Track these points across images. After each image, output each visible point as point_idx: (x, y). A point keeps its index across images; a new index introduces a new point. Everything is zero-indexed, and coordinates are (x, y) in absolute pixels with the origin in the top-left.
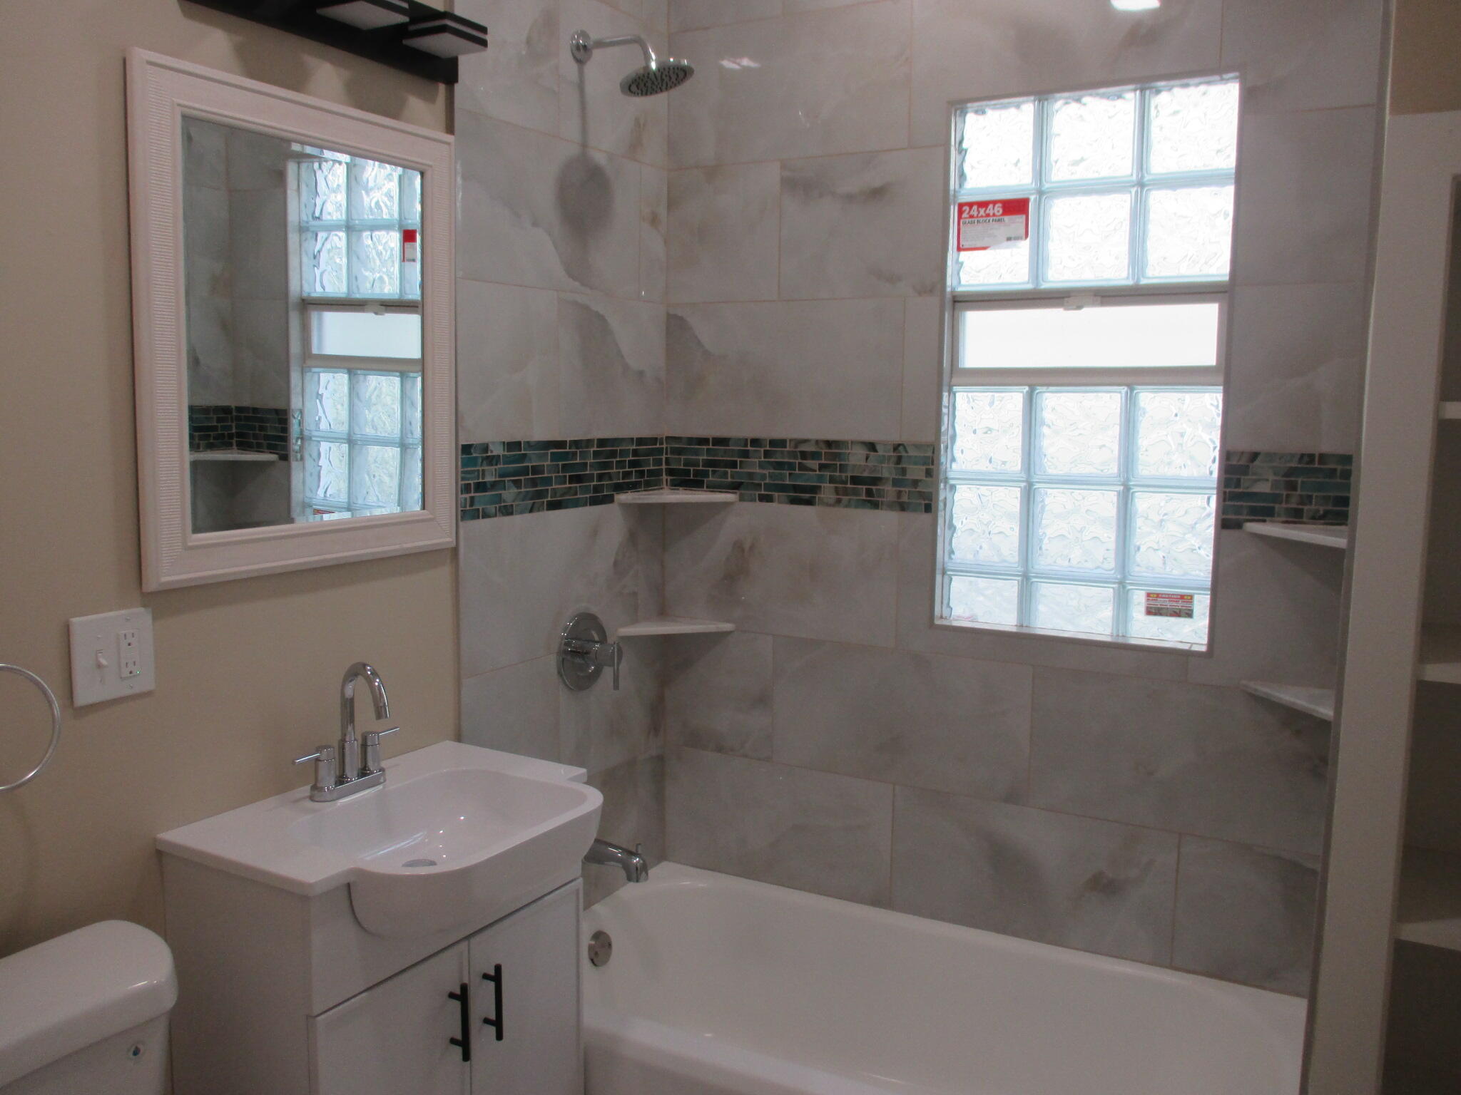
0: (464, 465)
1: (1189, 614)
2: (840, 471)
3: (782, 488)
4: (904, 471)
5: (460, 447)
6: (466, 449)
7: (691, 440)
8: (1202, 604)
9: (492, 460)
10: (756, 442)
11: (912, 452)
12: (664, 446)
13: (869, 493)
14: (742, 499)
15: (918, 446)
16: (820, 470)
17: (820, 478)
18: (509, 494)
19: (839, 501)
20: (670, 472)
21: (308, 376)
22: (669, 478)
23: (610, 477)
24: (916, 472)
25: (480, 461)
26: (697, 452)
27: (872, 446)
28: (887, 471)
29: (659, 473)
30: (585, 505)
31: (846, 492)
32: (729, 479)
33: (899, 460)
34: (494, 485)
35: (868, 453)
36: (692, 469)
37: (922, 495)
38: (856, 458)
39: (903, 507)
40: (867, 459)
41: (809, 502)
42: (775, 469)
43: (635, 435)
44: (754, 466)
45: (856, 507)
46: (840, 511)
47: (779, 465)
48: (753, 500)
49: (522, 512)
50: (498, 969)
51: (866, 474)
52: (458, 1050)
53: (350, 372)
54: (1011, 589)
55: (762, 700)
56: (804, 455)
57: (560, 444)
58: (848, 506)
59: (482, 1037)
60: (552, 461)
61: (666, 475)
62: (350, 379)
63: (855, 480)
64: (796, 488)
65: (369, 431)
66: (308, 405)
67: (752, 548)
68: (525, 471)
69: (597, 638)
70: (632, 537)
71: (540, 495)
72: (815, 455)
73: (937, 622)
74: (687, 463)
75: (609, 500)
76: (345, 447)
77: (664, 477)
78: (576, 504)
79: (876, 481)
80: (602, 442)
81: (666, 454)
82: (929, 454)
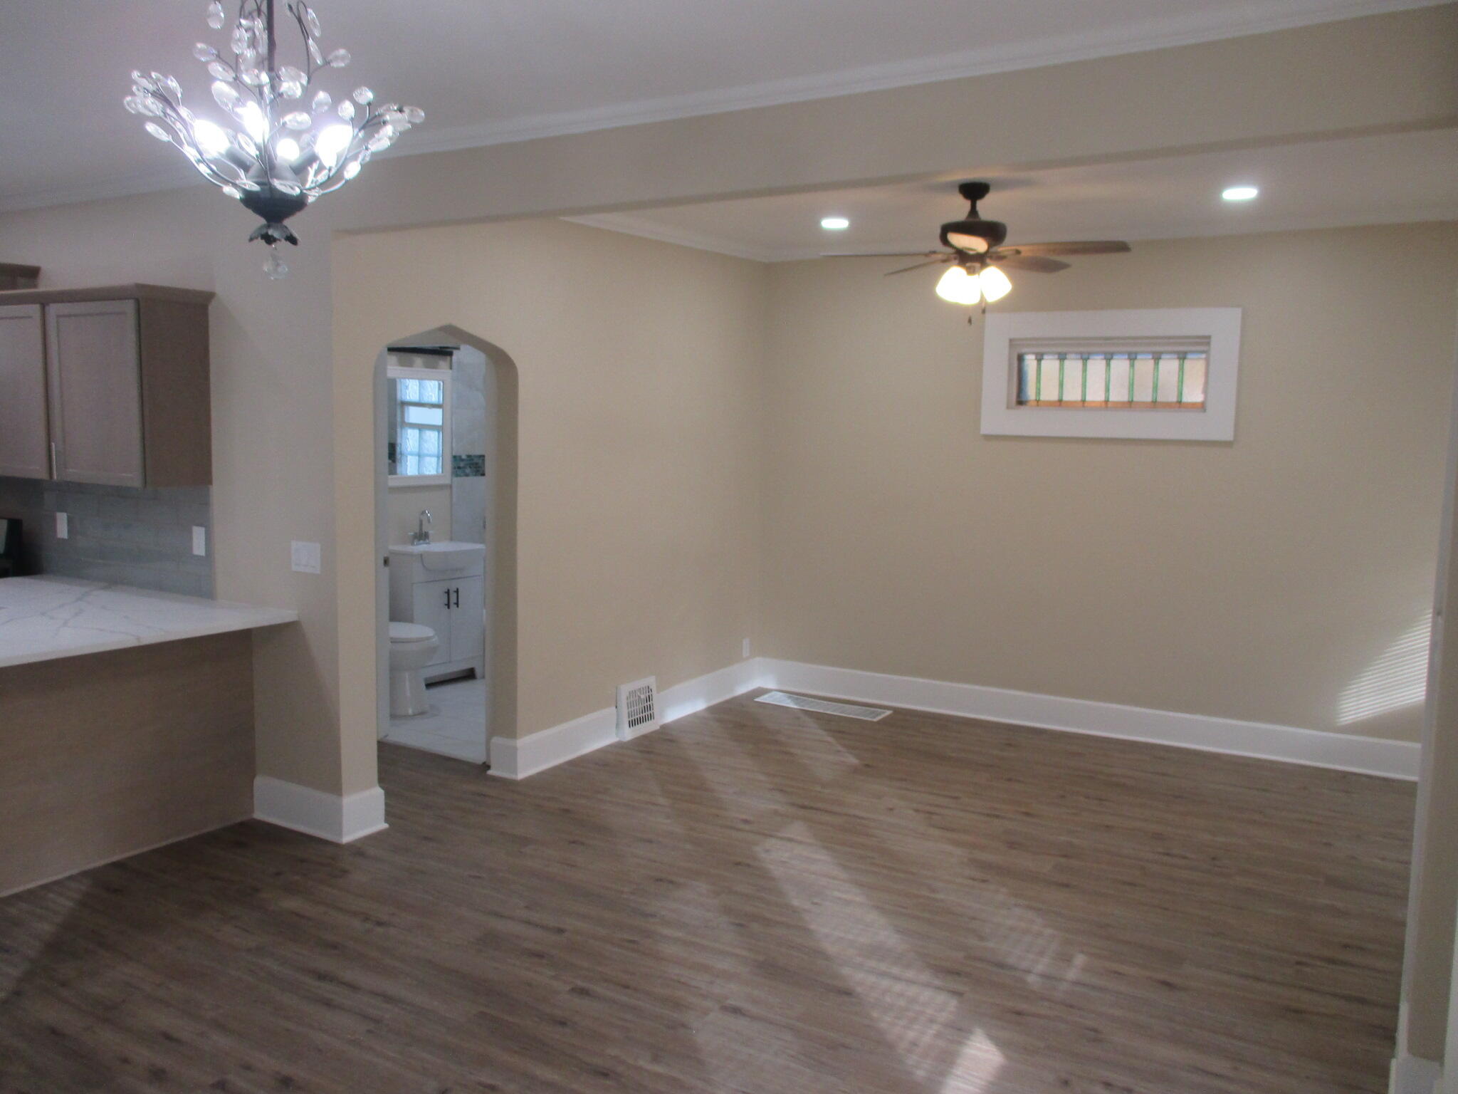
0: (454, 461)
5: (453, 456)
6: (455, 457)
9: (462, 460)
18: (468, 470)
21: (403, 431)
25: (459, 460)
34: (463, 468)
49: (469, 476)
50: (458, 589)
52: (446, 607)
53: (420, 430)
59: (453, 607)
62: (420, 433)
65: (426, 452)
66: (403, 441)
68: (471, 464)
71: (478, 471)
76: (417, 458)
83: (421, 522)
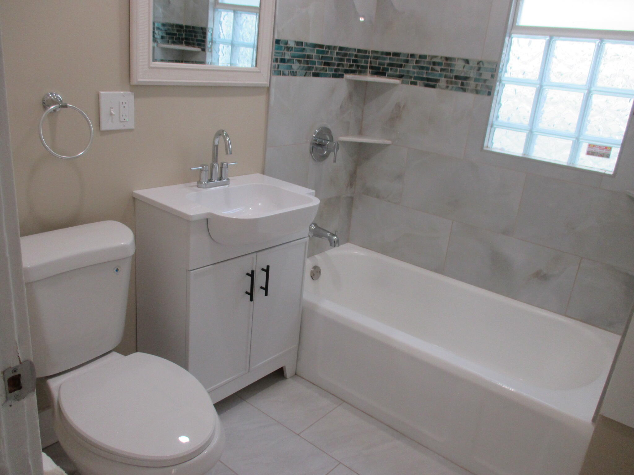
0: (276, 49)
1: (608, 156)
2: (450, 73)
3: (422, 79)
4: (481, 74)
5: (275, 41)
6: (278, 42)
7: (382, 53)
8: (615, 152)
9: (289, 49)
10: (412, 56)
11: (486, 65)
12: (370, 55)
13: (462, 84)
14: (403, 82)
15: (489, 63)
16: (441, 71)
17: (441, 75)
18: (295, 66)
19: (447, 87)
20: (372, 68)
21: (216, 12)
22: (370, 70)
23: (343, 65)
24: (486, 75)
25: (283, 48)
26: (384, 59)
27: (467, 61)
28: (473, 74)
29: (366, 68)
30: (330, 77)
31: (451, 83)
32: (398, 73)
33: (479, 69)
34: (289, 61)
35: (465, 64)
36: (381, 67)
37: (488, 87)
38: (459, 67)
39: (477, 92)
40: (464, 67)
41: (434, 87)
42: (420, 69)
43: (357, 47)
44: (410, 68)
45: (456, 90)
46: (447, 92)
47: (422, 68)
48: (407, 83)
49: (301, 75)
50: (268, 267)
51: (462, 75)
52: (249, 296)
53: (235, 12)
54: (523, 137)
55: (400, 177)
56: (434, 64)
57: (321, 46)
58: (451, 89)
59: (259, 293)
60: (316, 53)
61: (369, 69)
62: (234, 15)
63: (457, 77)
64: (428, 79)
65: (241, 40)
66: (215, 26)
67: (404, 106)
68: (304, 56)
69: (329, 139)
70: (350, 96)
71: (309, 69)
72: (439, 64)
73: (485, 148)
74: (380, 64)
75: (341, 76)
76: (230, 47)
77: (368, 70)
78: (326, 76)
79: (466, 78)
80: (341, 48)
81: (371, 58)
82: (494, 67)
83: (216, 148)
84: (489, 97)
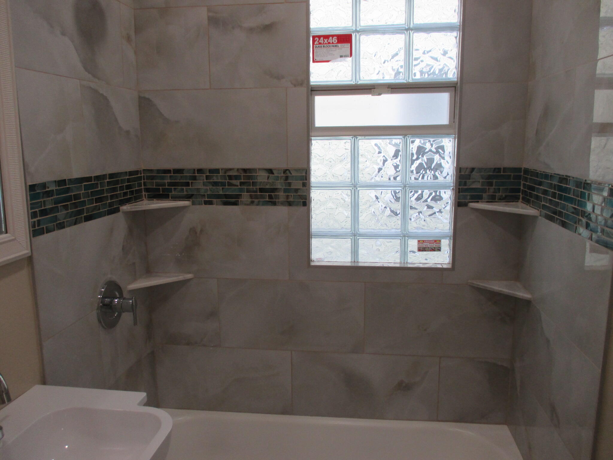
0: (31, 199)
1: (439, 249)
2: (253, 186)
3: (218, 197)
4: (290, 184)
5: (28, 187)
6: (32, 188)
7: (158, 171)
8: (446, 245)
9: (49, 194)
10: (200, 171)
11: (294, 174)
12: (142, 175)
13: (270, 197)
14: (193, 204)
15: (297, 170)
16: (240, 185)
17: (241, 190)
18: (61, 215)
19: (252, 202)
20: (147, 190)
22: (146, 194)
23: (117, 196)
24: (296, 184)
25: (42, 195)
26: (163, 178)
27: (270, 171)
28: (279, 184)
29: (139, 191)
30: (105, 215)
31: (256, 197)
32: (185, 193)
33: (287, 178)
34: (52, 210)
35: (269, 175)
36: (161, 188)
37: (301, 197)
38: (262, 178)
39: (290, 204)
40: (268, 178)
41: (235, 204)
42: (213, 186)
43: (128, 170)
44: (200, 185)
45: (263, 205)
46: (253, 207)
47: (215, 184)
48: (200, 204)
49: (70, 226)
51: (268, 187)
54: (347, 244)
55: (213, 314)
56: (230, 177)
57: (89, 179)
58: (258, 204)
60: (85, 190)
61: (144, 191)
63: (261, 190)
64: (226, 196)
67: (201, 231)
68: (69, 199)
69: (118, 296)
70: (130, 231)
72: (237, 177)
73: (312, 264)
74: (158, 185)
75: (117, 210)
77: (144, 193)
78: (100, 215)
79: (274, 190)
80: (112, 176)
81: (144, 179)
82: (304, 174)
84: (305, 208)
